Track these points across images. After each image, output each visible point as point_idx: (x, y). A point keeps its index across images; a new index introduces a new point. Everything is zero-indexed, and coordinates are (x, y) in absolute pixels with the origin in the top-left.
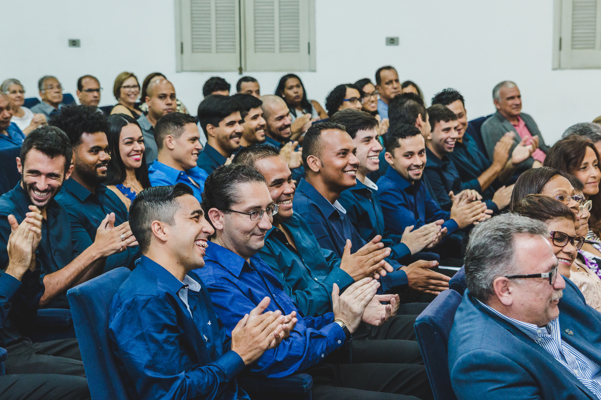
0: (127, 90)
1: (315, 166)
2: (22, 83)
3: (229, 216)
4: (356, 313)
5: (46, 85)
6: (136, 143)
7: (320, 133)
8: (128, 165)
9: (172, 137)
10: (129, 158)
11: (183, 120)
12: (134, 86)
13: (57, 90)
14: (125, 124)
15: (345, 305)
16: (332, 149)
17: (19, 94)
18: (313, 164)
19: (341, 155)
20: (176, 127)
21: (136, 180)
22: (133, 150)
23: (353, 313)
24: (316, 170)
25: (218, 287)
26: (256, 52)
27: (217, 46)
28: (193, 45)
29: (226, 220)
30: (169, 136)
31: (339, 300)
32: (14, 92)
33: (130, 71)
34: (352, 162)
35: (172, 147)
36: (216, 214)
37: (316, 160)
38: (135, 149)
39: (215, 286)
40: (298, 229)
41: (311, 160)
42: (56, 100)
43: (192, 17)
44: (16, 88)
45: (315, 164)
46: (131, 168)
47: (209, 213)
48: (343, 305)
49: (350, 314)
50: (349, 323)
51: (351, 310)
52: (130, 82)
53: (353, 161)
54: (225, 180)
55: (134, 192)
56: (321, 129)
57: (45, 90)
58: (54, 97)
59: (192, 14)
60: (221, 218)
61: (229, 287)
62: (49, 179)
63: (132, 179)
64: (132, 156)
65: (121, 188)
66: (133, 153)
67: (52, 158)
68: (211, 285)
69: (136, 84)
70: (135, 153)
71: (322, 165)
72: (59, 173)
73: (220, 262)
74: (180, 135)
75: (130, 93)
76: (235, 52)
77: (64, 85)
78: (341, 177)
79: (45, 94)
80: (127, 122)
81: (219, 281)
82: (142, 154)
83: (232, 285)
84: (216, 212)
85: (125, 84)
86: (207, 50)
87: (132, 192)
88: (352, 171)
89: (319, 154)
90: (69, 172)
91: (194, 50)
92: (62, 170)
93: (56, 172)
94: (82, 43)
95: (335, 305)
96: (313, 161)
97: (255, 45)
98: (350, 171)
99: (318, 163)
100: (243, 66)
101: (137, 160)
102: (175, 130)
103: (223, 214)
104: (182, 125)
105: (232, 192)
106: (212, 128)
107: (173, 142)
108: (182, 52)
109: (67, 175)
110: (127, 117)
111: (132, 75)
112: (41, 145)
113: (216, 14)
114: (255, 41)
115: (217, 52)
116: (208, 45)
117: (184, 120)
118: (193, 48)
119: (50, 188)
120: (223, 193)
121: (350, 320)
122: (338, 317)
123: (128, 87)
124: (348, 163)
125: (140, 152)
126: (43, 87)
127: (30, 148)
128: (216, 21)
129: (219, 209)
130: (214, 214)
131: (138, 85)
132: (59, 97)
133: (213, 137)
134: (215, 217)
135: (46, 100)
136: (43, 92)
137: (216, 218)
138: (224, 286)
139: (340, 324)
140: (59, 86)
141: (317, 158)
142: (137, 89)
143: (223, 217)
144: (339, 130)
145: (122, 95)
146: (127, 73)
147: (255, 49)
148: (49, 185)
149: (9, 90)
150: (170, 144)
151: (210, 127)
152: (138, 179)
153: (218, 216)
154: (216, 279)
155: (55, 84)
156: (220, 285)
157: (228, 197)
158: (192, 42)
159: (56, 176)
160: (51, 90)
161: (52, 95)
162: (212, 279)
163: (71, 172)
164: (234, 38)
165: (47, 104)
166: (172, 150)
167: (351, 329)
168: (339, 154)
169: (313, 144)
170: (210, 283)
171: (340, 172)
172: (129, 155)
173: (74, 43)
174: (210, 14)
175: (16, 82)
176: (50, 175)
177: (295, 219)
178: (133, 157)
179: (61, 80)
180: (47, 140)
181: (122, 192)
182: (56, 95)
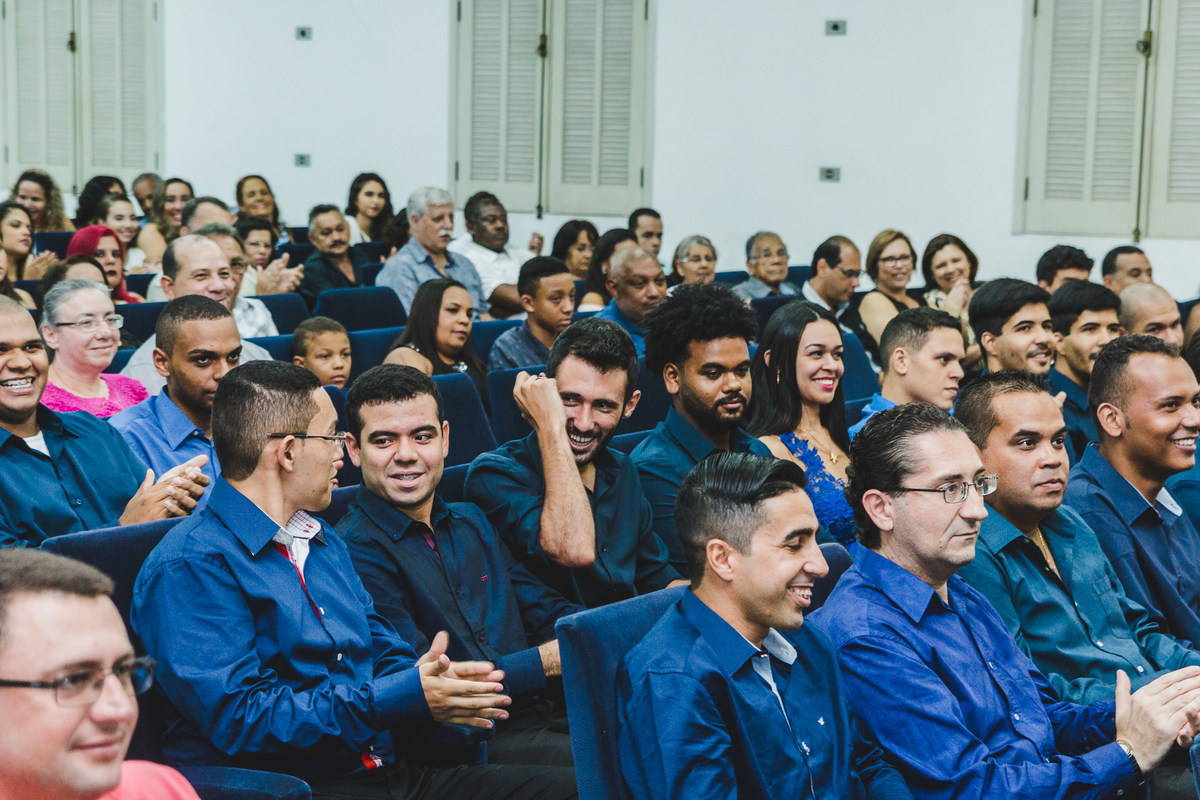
0: (889, 265)
1: (1113, 425)
2: (715, 243)
3: (903, 500)
4: (1162, 733)
5: (758, 250)
6: (828, 356)
7: (1126, 361)
8: (806, 395)
9: (906, 353)
10: (813, 383)
11: (930, 321)
12: (903, 257)
13: (776, 259)
14: (813, 319)
15: (1142, 715)
16: (1149, 396)
17: (704, 263)
18: (1109, 420)
19: (1167, 408)
20: (914, 333)
21: (819, 427)
22: (821, 368)
23: (1156, 731)
24: (1115, 433)
25: (875, 643)
26: (1169, 200)
27: (1094, 186)
28: (1047, 184)
29: (897, 509)
30: (899, 349)
31: (1132, 702)
32: (697, 259)
33: (898, 227)
34: (1189, 423)
35: (902, 371)
36: (878, 502)
37: (1116, 413)
38: (825, 367)
39: (868, 641)
40: (1072, 543)
41: (1107, 412)
42: (773, 278)
43: (1049, 132)
44: (703, 251)
45: (1114, 419)
46: (813, 403)
47: (864, 501)
48: (1138, 712)
49: (1150, 733)
50: (1145, 750)
51: (1151, 723)
52: (896, 248)
53: (1192, 419)
54: (888, 434)
55: (814, 449)
56: (1129, 352)
57: (756, 258)
58: (771, 272)
59: (1050, 125)
60: (888, 508)
61: (894, 644)
62: (596, 412)
63: (811, 424)
64: (819, 379)
65: (790, 441)
66: (821, 374)
67: (604, 372)
68: (862, 638)
69: (907, 252)
70: (825, 375)
71: (1128, 426)
72: (615, 400)
73: (885, 591)
74: (919, 346)
75: (895, 271)
76: (1128, 200)
77: (790, 251)
78: (1164, 452)
79: (756, 266)
80: (818, 316)
81: (876, 632)
82: (837, 381)
83: (902, 641)
84: (878, 497)
85: (886, 254)
86: (1075, 193)
87: (811, 448)
88: (1187, 439)
89: (1123, 402)
90: (632, 404)
91: (1049, 193)
92: (619, 396)
93: (611, 397)
94: (843, 175)
95: (1121, 712)
96: (1111, 414)
97: (1170, 187)
98: (1184, 439)
99: (1120, 419)
100: (1142, 228)
101: (827, 389)
102: (912, 338)
103: (891, 500)
104: (925, 329)
105: (903, 454)
106: (992, 340)
107: (906, 361)
108: (1026, 196)
109: (627, 408)
110: (817, 308)
111: (899, 236)
112: (585, 348)
113: (1098, 126)
114: (1170, 180)
115: (1093, 199)
116: (1076, 185)
117: (934, 320)
118: (1047, 191)
119: (596, 430)
120: (886, 458)
121: (1148, 745)
122: (1125, 735)
123: (891, 258)
124: (1180, 424)
125: (834, 376)
126: (753, 253)
127: (564, 354)
128: (1097, 139)
129: (882, 491)
130: (874, 501)
131: (913, 254)
132: (781, 272)
133: (995, 356)
134: (877, 506)
135: (758, 276)
136: (753, 262)
137: (879, 510)
138: (885, 642)
139: (1125, 749)
140: (782, 252)
141: (1118, 411)
142: (908, 262)
143: (890, 504)
144: (1167, 356)
145: (882, 275)
146: (891, 232)
147: (1169, 194)
148: (596, 424)
149: (688, 254)
150: (901, 365)
151: (988, 338)
152: (824, 424)
153: (882, 503)
154: (871, 626)
155: (775, 248)
156: (876, 640)
157: (896, 463)
158: (1047, 177)
159: (612, 405)
160: (766, 259)
161: (767, 266)
162: (864, 626)
163: (636, 403)
164: (1129, 173)
165: (760, 283)
166: (904, 375)
167: (1144, 764)
168: (1162, 406)
169: (1112, 380)
170: (859, 635)
171: (1163, 442)
172: (812, 377)
173: (829, 174)
174: (1085, 126)
175: (701, 241)
176: (599, 404)
177: (1068, 521)
178: (821, 381)
179: (786, 240)
180: (595, 340)
181: (789, 449)
182: (775, 268)
